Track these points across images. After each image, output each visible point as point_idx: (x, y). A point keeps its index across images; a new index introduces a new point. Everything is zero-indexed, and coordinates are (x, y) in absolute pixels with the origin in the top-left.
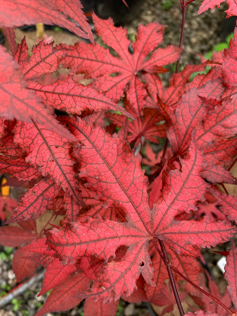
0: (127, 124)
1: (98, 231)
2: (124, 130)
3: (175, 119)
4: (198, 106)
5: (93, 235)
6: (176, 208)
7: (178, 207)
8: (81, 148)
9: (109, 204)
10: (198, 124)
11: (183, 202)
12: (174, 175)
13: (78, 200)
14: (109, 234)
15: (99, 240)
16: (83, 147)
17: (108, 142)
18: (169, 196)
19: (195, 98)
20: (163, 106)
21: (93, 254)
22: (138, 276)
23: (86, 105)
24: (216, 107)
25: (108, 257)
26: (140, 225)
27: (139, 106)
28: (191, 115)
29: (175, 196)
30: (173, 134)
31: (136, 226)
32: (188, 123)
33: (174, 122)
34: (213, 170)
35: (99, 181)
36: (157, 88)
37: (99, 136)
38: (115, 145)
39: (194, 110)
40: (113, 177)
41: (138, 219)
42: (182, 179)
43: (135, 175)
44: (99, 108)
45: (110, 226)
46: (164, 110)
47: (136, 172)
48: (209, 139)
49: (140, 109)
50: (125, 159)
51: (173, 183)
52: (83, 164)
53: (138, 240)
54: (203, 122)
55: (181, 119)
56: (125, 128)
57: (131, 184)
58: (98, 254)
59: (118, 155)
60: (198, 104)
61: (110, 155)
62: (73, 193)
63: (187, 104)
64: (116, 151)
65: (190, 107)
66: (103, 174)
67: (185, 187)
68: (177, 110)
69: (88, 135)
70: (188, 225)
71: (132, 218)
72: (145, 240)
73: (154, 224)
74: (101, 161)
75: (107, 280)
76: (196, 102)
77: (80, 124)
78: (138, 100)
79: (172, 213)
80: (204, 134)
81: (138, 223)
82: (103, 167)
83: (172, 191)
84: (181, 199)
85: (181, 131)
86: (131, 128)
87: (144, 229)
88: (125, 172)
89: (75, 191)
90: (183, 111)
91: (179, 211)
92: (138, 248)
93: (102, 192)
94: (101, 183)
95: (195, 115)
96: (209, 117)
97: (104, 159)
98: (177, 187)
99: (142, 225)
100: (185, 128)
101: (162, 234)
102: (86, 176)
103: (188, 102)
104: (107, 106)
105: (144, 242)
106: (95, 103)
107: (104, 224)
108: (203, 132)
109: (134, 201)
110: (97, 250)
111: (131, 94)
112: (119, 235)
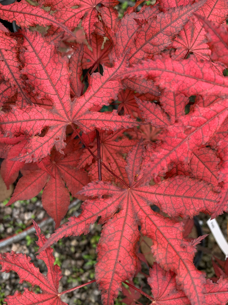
0: (82, 49)
1: (31, 113)
2: (79, 54)
3: (116, 41)
4: (135, 28)
5: (26, 116)
6: (92, 102)
7: (94, 102)
8: (24, 52)
9: (42, 96)
10: (132, 44)
11: (98, 98)
12: (95, 77)
13: (26, 97)
14: (38, 116)
15: (29, 120)
16: (26, 51)
17: (45, 47)
18: (88, 93)
19: (132, 22)
20: (107, 29)
21: (25, 130)
22: (52, 146)
23: (33, 21)
24: (143, 26)
25: (35, 133)
26: (62, 112)
27: (89, 31)
28: (128, 36)
29: (93, 93)
30: (114, 54)
31: (59, 112)
32: (125, 43)
33: (115, 44)
34: (143, 84)
35: (36, 77)
36: (112, 19)
37: (39, 42)
38: (50, 50)
39: (131, 32)
40: (45, 74)
41: (61, 108)
42: (102, 80)
43: (61, 73)
44: (44, 24)
45: (40, 111)
46: (108, 33)
47: (63, 71)
48: (141, 57)
49: (90, 34)
50: (54, 60)
51: (93, 83)
52: (26, 64)
53: (59, 123)
54: (135, 40)
55: (120, 40)
56: (80, 52)
57: (58, 81)
58: (29, 130)
59: (51, 57)
60: (135, 26)
61: (45, 57)
62: (21, 91)
63: (125, 27)
64: (49, 54)
65: (128, 29)
66: (38, 72)
67: (103, 87)
68: (117, 33)
69: (31, 42)
70: (97, 115)
71: (56, 106)
72: (64, 124)
73: (73, 113)
74: (38, 62)
75: (31, 148)
76: (133, 25)
77: (27, 34)
78: (90, 26)
79: (88, 106)
80: (137, 52)
81: (61, 110)
82: (39, 67)
83: (91, 89)
84: (97, 96)
85: (119, 51)
86: (90, 56)
87: (65, 116)
88: (54, 71)
89: (22, 90)
90: (122, 33)
91: (94, 105)
92: (58, 129)
93: (37, 87)
94: (37, 79)
95: (132, 36)
96: (139, 35)
97: (40, 60)
98: (96, 87)
99: (64, 113)
100: (123, 48)
101: (77, 121)
102: (26, 73)
103: (127, 26)
104: (51, 22)
105: (63, 125)
106: (40, 19)
107: (35, 109)
108: (135, 50)
109: (60, 94)
110: (27, 127)
111: (85, 22)
112: (45, 118)
